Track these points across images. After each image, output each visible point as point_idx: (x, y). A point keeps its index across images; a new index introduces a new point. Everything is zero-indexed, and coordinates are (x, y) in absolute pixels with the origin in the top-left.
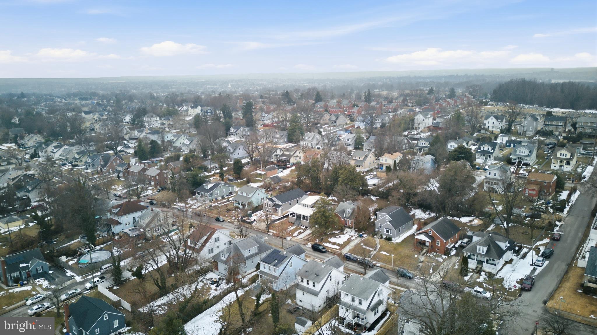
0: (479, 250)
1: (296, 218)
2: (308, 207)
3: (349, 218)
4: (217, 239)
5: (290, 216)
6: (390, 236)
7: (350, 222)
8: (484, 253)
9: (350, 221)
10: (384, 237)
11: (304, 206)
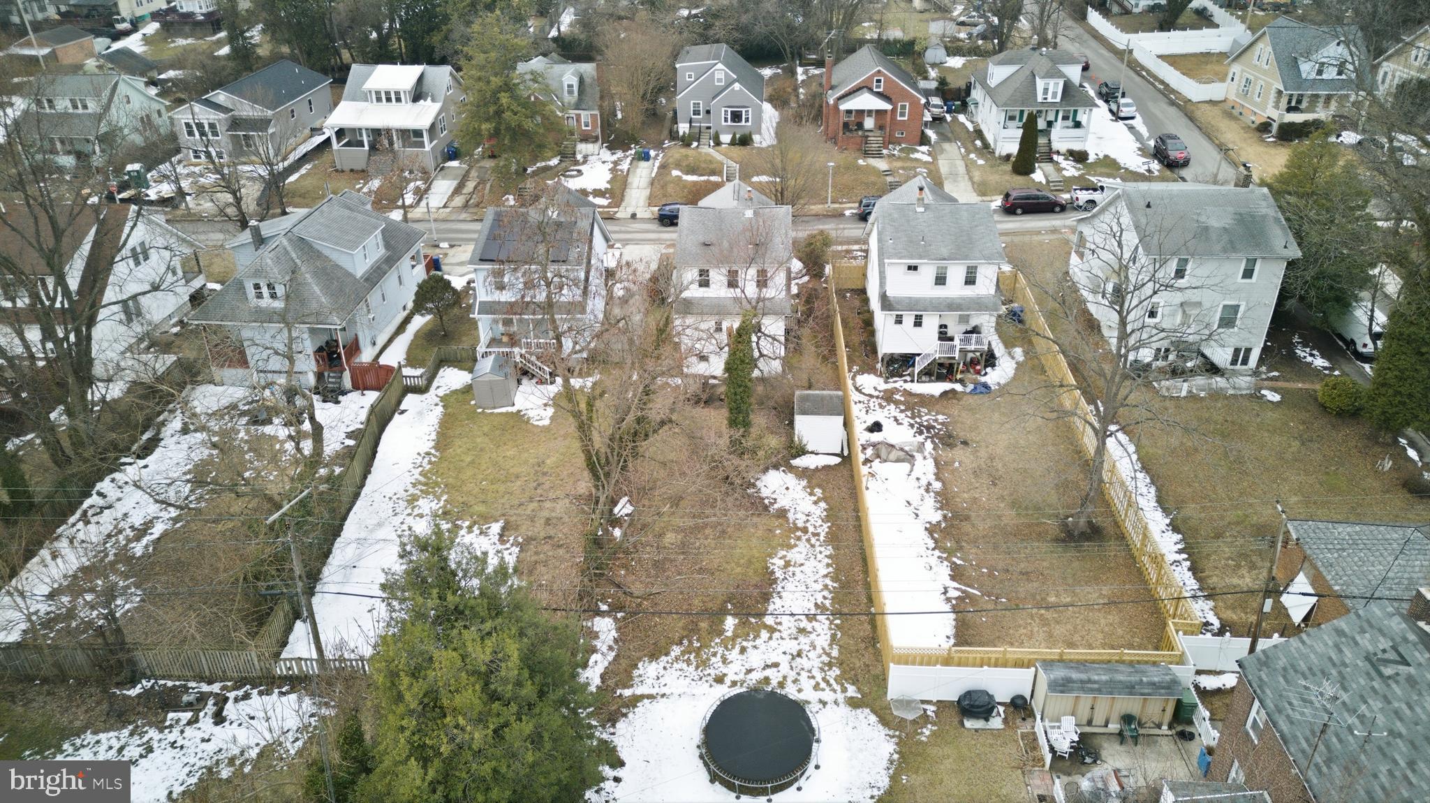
0: (1046, 91)
1: (367, 147)
2: (398, 100)
3: (578, 106)
4: (141, 257)
5: (335, 145)
6: (747, 132)
7: (587, 118)
8: (1058, 99)
9: (585, 116)
10: (726, 138)
11: (379, 99)
